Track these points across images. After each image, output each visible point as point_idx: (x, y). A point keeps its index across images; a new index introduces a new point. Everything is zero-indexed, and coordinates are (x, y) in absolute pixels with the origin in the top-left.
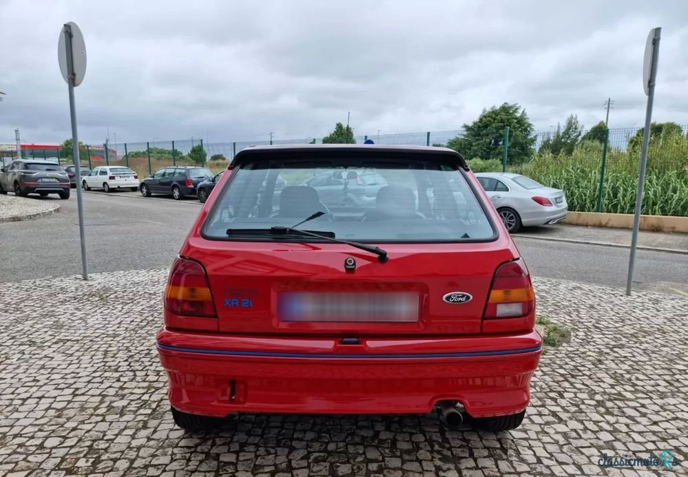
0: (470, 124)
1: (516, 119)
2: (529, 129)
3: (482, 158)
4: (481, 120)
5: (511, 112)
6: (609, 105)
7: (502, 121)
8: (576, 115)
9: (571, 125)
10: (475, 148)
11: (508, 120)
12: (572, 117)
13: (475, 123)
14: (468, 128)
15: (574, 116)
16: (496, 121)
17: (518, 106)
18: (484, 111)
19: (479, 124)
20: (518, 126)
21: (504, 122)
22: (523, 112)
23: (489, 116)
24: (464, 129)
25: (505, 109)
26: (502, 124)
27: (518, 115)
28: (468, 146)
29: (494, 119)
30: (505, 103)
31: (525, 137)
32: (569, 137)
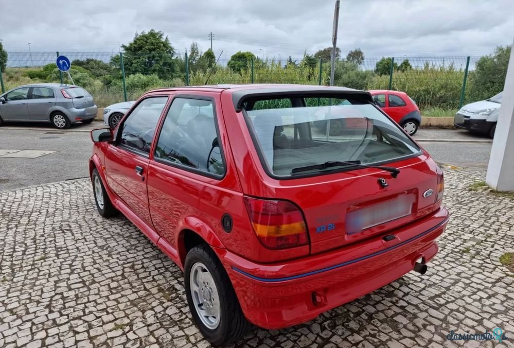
0: (127, 45)
1: (162, 43)
2: (172, 52)
3: (143, 73)
4: (135, 42)
5: (158, 37)
6: (211, 37)
7: (152, 44)
8: (196, 43)
9: (194, 50)
10: (135, 65)
11: (157, 43)
12: (194, 44)
13: (131, 44)
14: (126, 49)
15: (195, 44)
16: (148, 44)
17: (162, 33)
18: (137, 35)
19: (134, 45)
20: (165, 49)
21: (154, 45)
22: (167, 38)
23: (141, 39)
24: (123, 49)
25: (152, 34)
26: (152, 47)
27: (163, 40)
28: (129, 63)
29: (146, 42)
30: (152, 30)
31: (170, 58)
32: (194, 59)
